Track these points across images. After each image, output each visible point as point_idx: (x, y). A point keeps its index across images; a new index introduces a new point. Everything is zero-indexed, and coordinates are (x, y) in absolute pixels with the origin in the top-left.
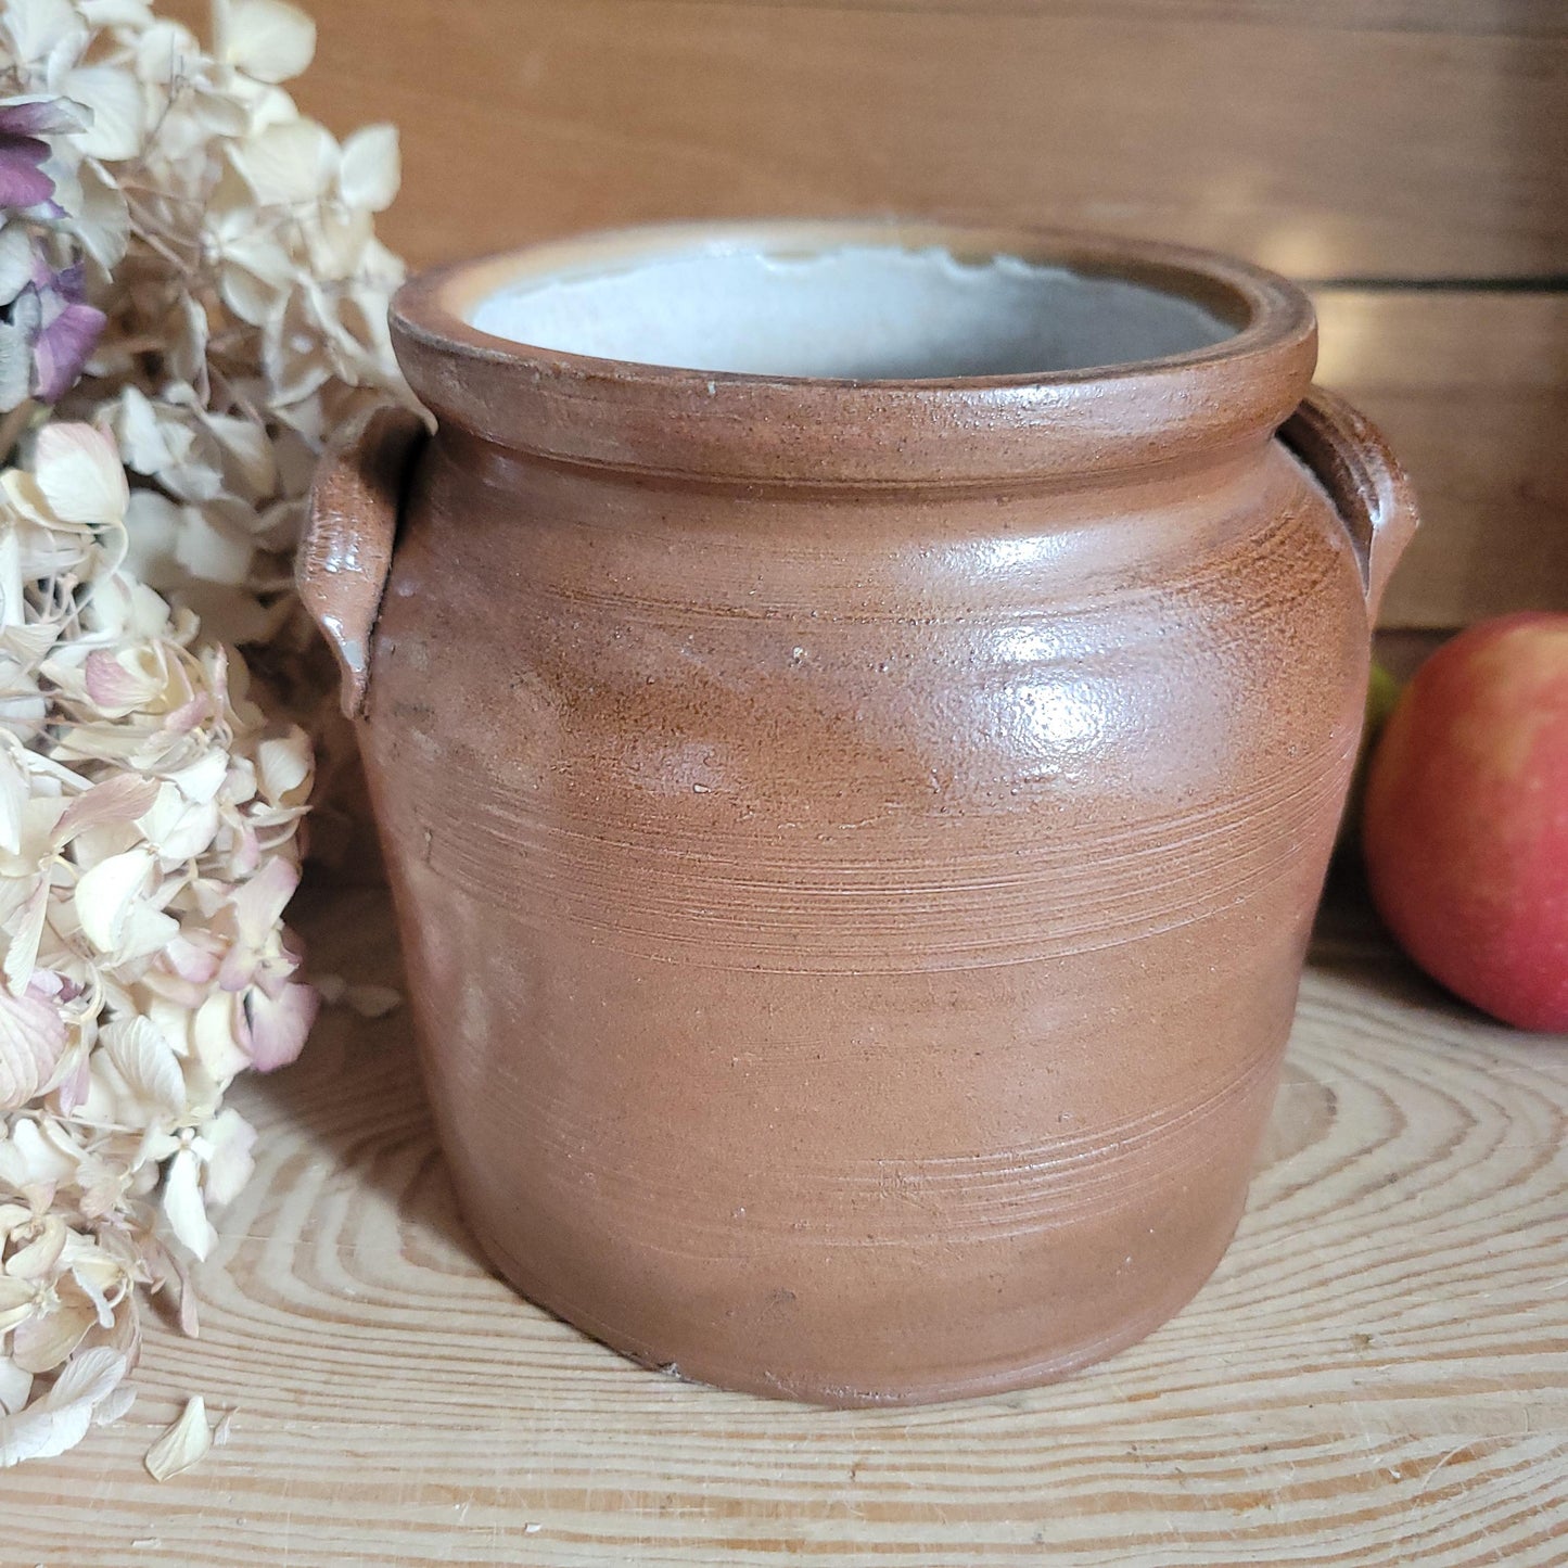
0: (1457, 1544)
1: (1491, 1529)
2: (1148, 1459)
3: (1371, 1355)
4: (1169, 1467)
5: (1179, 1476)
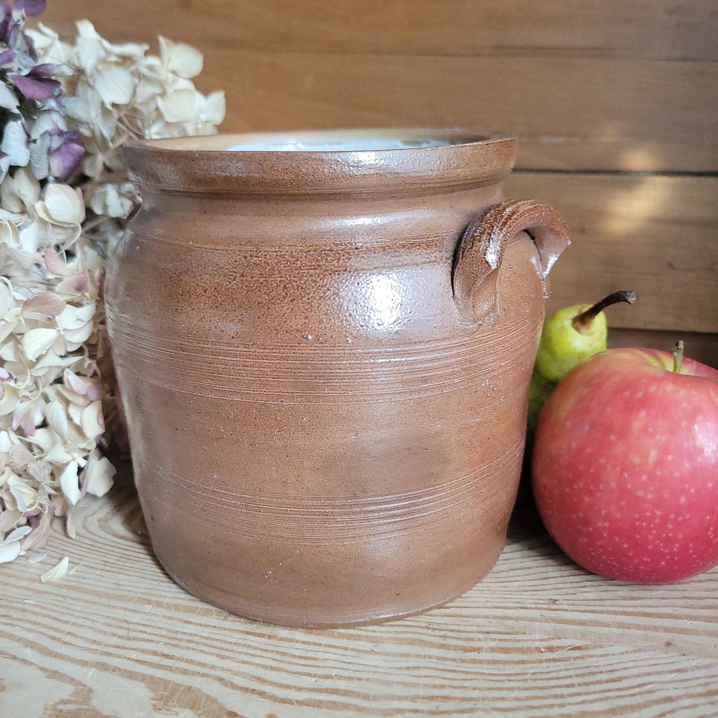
0: (557, 678)
1: (577, 676)
2: (434, 629)
3: (555, 607)
4: (442, 633)
5: (445, 637)
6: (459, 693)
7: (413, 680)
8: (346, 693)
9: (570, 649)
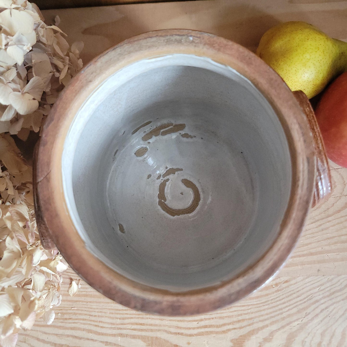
0: (280, 300)
6: (247, 317)
7: (231, 314)
8: (211, 326)
9: (283, 283)
